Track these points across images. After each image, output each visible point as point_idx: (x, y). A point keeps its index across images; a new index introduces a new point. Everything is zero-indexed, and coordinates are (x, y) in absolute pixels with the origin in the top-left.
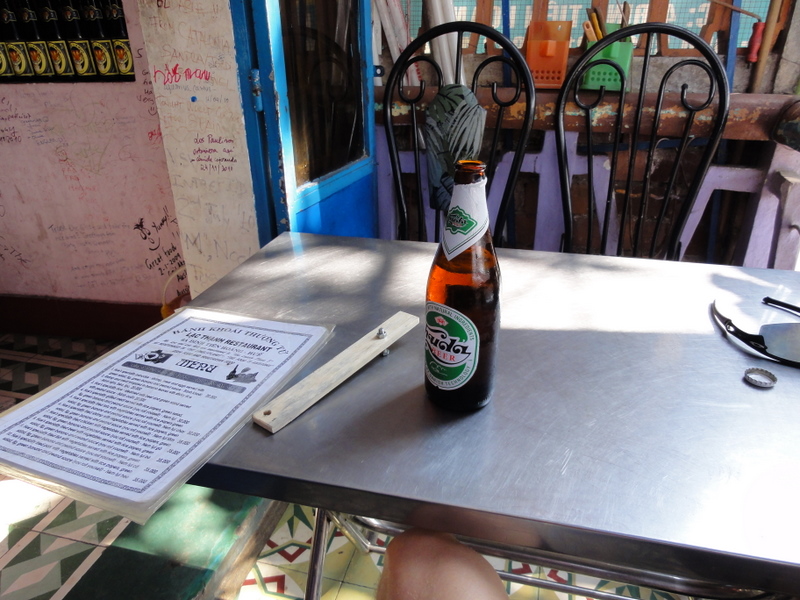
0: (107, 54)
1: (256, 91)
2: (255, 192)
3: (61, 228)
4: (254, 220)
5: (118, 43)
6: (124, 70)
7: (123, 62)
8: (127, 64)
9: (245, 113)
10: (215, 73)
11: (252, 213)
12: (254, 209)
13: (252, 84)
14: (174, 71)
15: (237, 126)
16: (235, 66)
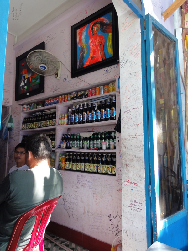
0: (110, 169)
1: (150, 191)
2: (147, 221)
3: (89, 212)
4: (146, 230)
5: (113, 166)
6: (114, 173)
7: (114, 171)
8: (114, 172)
9: (146, 196)
10: (139, 184)
11: (145, 227)
12: (146, 226)
13: (149, 189)
14: (128, 182)
15: (143, 199)
16: (144, 183)
